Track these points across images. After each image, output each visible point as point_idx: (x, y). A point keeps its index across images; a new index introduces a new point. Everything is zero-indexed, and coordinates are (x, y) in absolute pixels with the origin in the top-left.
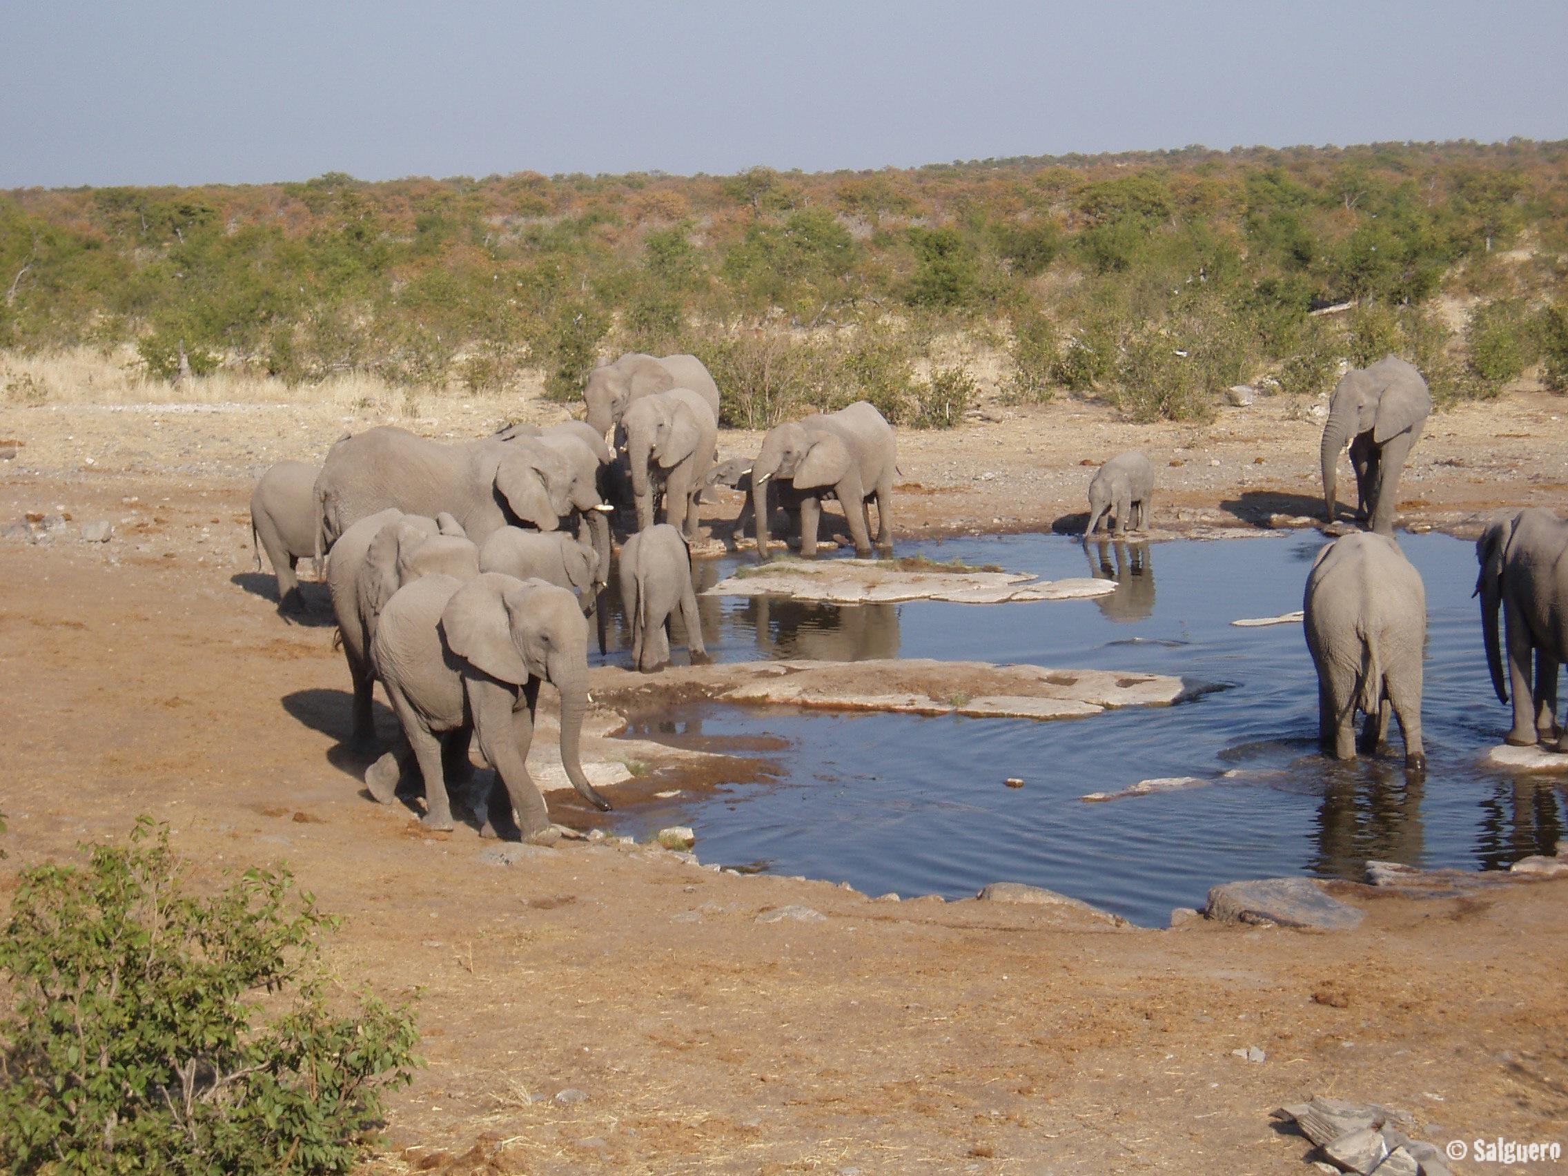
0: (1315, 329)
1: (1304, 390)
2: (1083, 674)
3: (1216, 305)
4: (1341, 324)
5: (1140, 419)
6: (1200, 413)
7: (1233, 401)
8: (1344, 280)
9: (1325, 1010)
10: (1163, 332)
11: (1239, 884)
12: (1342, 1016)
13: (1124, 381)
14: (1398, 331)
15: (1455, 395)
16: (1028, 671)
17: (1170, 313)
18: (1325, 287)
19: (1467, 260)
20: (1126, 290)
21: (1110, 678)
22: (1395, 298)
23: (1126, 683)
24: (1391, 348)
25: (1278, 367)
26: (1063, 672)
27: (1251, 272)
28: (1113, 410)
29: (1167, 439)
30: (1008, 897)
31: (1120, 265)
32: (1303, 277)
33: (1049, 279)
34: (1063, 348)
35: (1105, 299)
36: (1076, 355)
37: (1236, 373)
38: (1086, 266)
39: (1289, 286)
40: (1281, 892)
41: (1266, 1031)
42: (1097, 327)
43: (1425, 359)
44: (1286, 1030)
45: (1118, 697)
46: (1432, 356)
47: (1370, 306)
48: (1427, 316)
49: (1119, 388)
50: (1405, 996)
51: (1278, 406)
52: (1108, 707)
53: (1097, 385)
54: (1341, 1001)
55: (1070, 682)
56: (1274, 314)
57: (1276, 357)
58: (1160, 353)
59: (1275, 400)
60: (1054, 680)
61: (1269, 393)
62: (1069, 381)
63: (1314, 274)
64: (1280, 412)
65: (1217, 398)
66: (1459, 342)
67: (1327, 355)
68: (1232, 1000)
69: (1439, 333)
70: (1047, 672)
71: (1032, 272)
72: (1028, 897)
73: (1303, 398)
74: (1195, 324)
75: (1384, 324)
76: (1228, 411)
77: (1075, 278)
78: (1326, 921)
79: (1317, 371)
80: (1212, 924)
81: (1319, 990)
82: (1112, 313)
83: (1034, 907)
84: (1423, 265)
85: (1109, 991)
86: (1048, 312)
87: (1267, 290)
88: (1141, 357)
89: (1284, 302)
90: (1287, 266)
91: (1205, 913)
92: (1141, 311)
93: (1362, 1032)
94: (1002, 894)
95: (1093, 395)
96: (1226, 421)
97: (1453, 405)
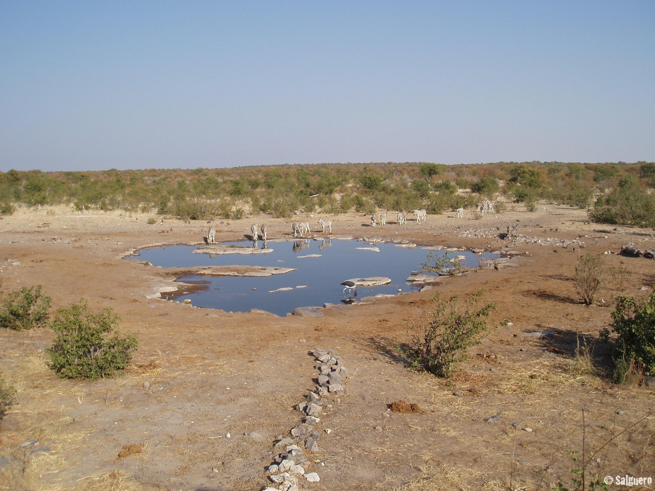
0: (311, 199)
1: (309, 212)
2: (267, 268)
3: (292, 195)
4: (316, 199)
5: (277, 217)
6: (289, 216)
7: (295, 214)
8: (316, 190)
9: (317, 332)
10: (282, 200)
11: (300, 308)
12: (320, 333)
13: (274, 210)
14: (327, 200)
15: (338, 212)
16: (257, 267)
17: (283, 196)
18: (312, 191)
19: (340, 186)
20: (274, 192)
21: (273, 268)
22: (326, 194)
23: (276, 269)
24: (326, 203)
25: (304, 207)
26: (264, 267)
27: (298, 188)
28: (272, 215)
29: (282, 221)
30: (254, 312)
31: (272, 187)
32: (308, 189)
33: (258, 190)
34: (262, 203)
35: (270, 194)
36: (264, 205)
37: (295, 208)
38: (265, 187)
39: (306, 191)
40: (308, 309)
41: (306, 336)
42: (269, 199)
43: (332, 205)
44: (310, 336)
45: (274, 272)
46: (334, 205)
47: (321, 195)
48: (333, 197)
49: (273, 211)
50: (332, 329)
51: (304, 215)
52: (273, 274)
53: (268, 210)
54: (320, 330)
55: (265, 269)
56: (303, 197)
57: (303, 205)
58: (281, 204)
59: (304, 213)
60: (262, 269)
61: (302, 212)
62: (263, 210)
63: (310, 189)
64: (304, 216)
65: (292, 213)
66: (339, 202)
67: (314, 205)
68: (299, 330)
69: (335, 200)
70: (261, 267)
71: (255, 188)
72: (258, 312)
73: (309, 213)
74: (288, 199)
75: (324, 199)
76: (294, 216)
77: (264, 190)
78: (317, 315)
79: (312, 208)
80: (295, 316)
81: (316, 328)
82: (271, 196)
83: (259, 313)
84: (332, 187)
85: (275, 329)
86: (258, 196)
87: (302, 192)
88: (277, 205)
89: (305, 194)
90: (305, 187)
91: (293, 314)
92: (277, 196)
93: (324, 336)
94: (253, 311)
95: (267, 213)
96: (294, 218)
97: (338, 214)
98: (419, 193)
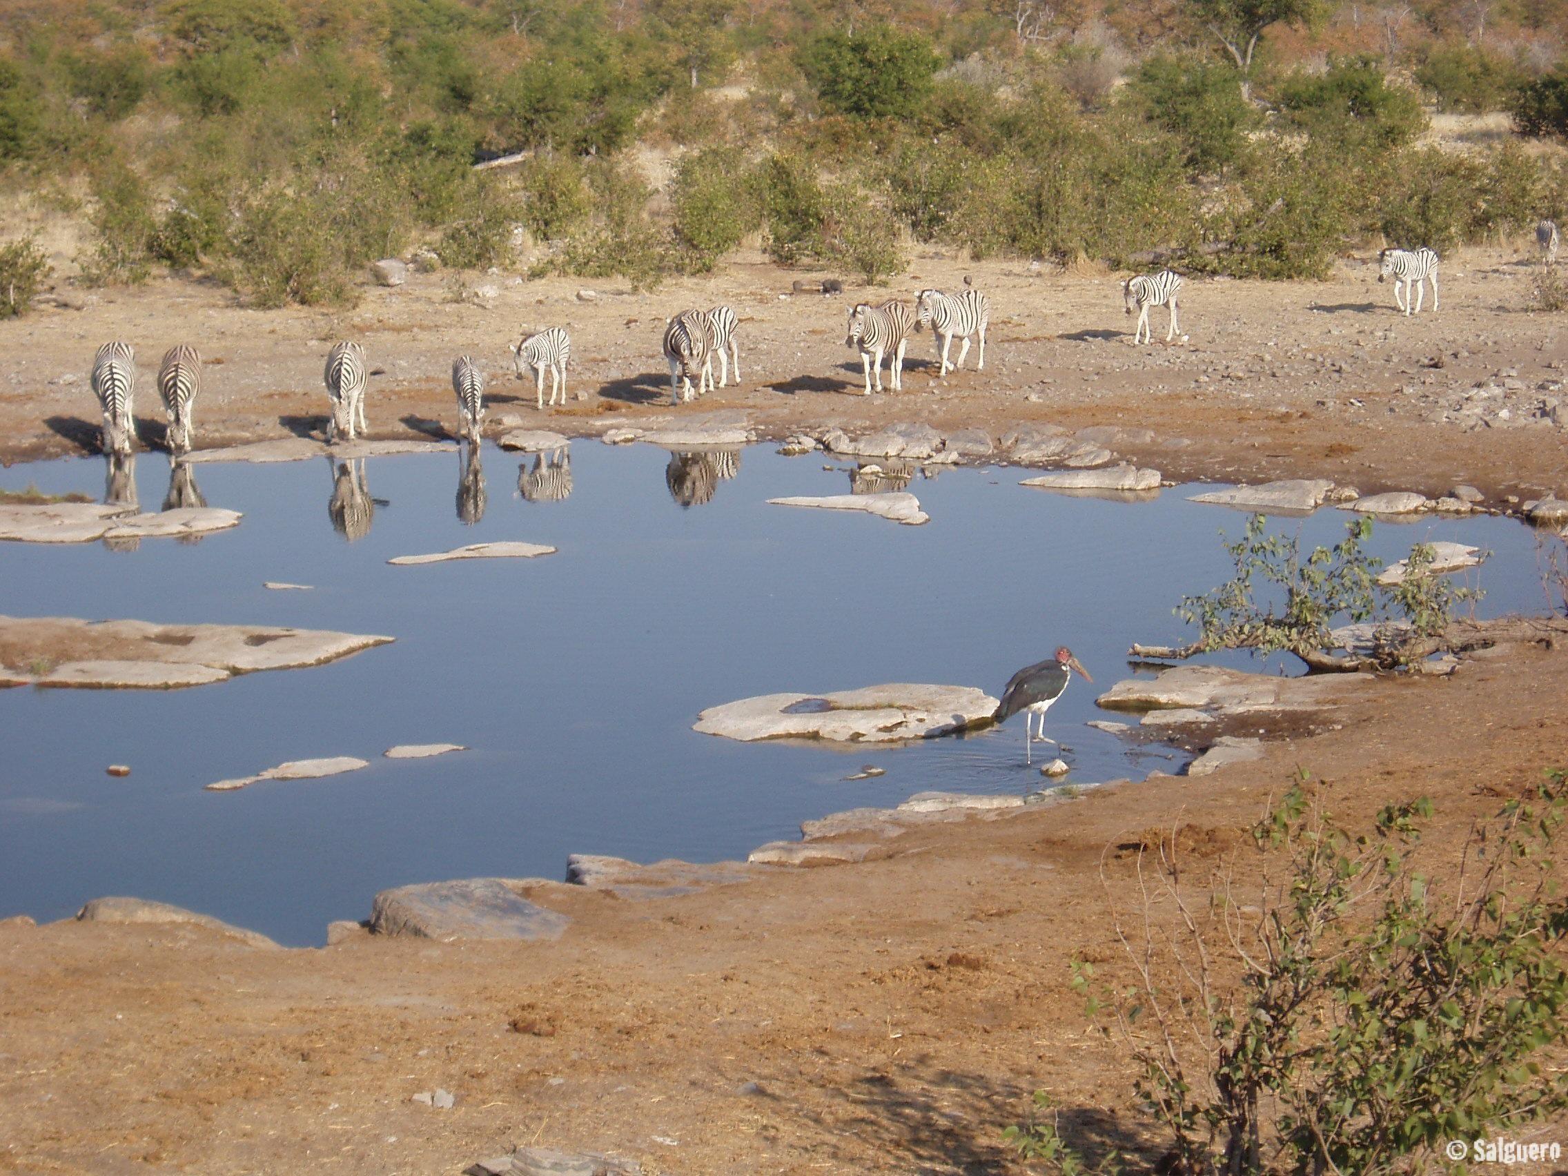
0: (482, 186)
1: (470, 265)
2: (201, 630)
3: (356, 157)
4: (513, 181)
5: (263, 304)
6: (339, 294)
7: (381, 280)
8: (515, 125)
9: (527, 1040)
10: (290, 192)
11: (411, 888)
12: (548, 1046)
13: (240, 254)
14: (585, 191)
15: (660, 269)
16: (131, 628)
17: (298, 166)
18: (492, 133)
19: (668, 98)
20: (238, 141)
21: (236, 634)
22: (581, 148)
23: (258, 640)
24: (577, 211)
25: (435, 236)
26: (177, 629)
27: (397, 115)
28: (228, 292)
29: (297, 328)
30: (117, 916)
31: (230, 106)
32: (464, 121)
33: (137, 124)
34: (160, 212)
35: (213, 149)
36: (178, 221)
37: (383, 244)
38: (184, 106)
39: (448, 131)
40: (466, 896)
41: (454, 1069)
42: (205, 187)
43: (621, 223)
44: (479, 1067)
45: (247, 658)
46: (630, 219)
47: (550, 158)
48: (622, 169)
49: (236, 264)
50: (625, 1018)
51: (438, 286)
52: (235, 672)
53: (204, 259)
54: (546, 1027)
55: (185, 640)
56: (428, 169)
57: (433, 223)
58: (286, 218)
59: (434, 277)
60: (166, 639)
61: (424, 268)
62: (169, 256)
63: (478, 117)
64: (439, 293)
65: (360, 276)
66: (662, 202)
67: (499, 220)
68: (410, 1031)
69: (636, 191)
70: (155, 629)
71: (114, 116)
72: (144, 914)
73: (469, 275)
74: (329, 183)
75: (568, 180)
76: (374, 292)
77: (171, 123)
78: (522, 930)
79: (485, 240)
80: (380, 942)
81: (518, 1015)
82: (221, 168)
83: (153, 928)
84: (615, 105)
85: (252, 1026)
86: (138, 167)
87: (420, 137)
88: (262, 224)
89: (441, 152)
90: (443, 107)
91: (371, 927)
92: (258, 165)
93: (573, 1065)
94: (111, 911)
95: (199, 273)
96: (372, 305)
97: (658, 281)
98: (1177, 140)
